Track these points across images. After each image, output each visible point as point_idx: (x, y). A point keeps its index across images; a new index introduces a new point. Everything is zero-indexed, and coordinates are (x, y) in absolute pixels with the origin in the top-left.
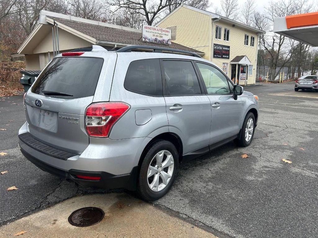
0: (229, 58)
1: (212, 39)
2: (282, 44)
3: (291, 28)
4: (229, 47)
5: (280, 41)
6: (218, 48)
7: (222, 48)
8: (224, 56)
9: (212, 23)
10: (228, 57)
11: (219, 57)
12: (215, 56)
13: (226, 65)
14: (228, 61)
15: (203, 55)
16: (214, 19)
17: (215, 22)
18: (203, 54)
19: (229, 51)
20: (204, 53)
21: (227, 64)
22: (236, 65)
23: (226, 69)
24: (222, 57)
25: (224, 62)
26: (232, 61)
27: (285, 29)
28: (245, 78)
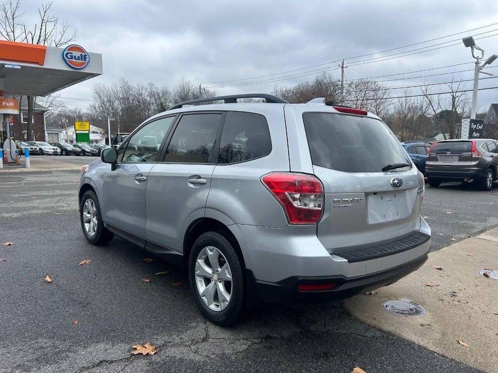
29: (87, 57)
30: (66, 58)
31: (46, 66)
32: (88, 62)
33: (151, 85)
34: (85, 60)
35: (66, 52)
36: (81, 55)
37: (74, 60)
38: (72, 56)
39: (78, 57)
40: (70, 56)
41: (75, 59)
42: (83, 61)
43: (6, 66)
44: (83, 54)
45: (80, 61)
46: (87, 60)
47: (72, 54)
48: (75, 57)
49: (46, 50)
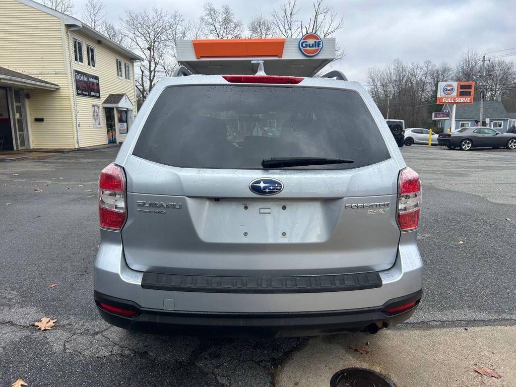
0: (99, 97)
1: (71, 62)
2: (153, 78)
3: (202, 57)
4: (97, 78)
5: (150, 74)
6: (82, 78)
7: (88, 79)
8: (92, 93)
9: (67, 32)
10: (98, 95)
11: (86, 95)
12: (80, 92)
13: (96, 108)
14: (99, 102)
15: (57, 89)
16: (68, 26)
17: (71, 31)
18: (56, 87)
19: (98, 84)
20: (58, 85)
21: (98, 107)
22: (112, 109)
23: (97, 116)
24: (90, 96)
25: (93, 103)
26: (105, 102)
27: (192, 58)
28: (124, 130)
29: (321, 43)
30: (301, 47)
31: (284, 58)
32: (321, 49)
33: (428, 63)
34: (318, 47)
35: (302, 41)
36: (315, 42)
37: (308, 48)
38: (306, 45)
39: (313, 45)
40: (305, 44)
41: (310, 47)
42: (317, 48)
43: (252, 62)
44: (317, 41)
45: (314, 48)
46: (321, 46)
47: (307, 42)
48: (309, 45)
49: (284, 42)
